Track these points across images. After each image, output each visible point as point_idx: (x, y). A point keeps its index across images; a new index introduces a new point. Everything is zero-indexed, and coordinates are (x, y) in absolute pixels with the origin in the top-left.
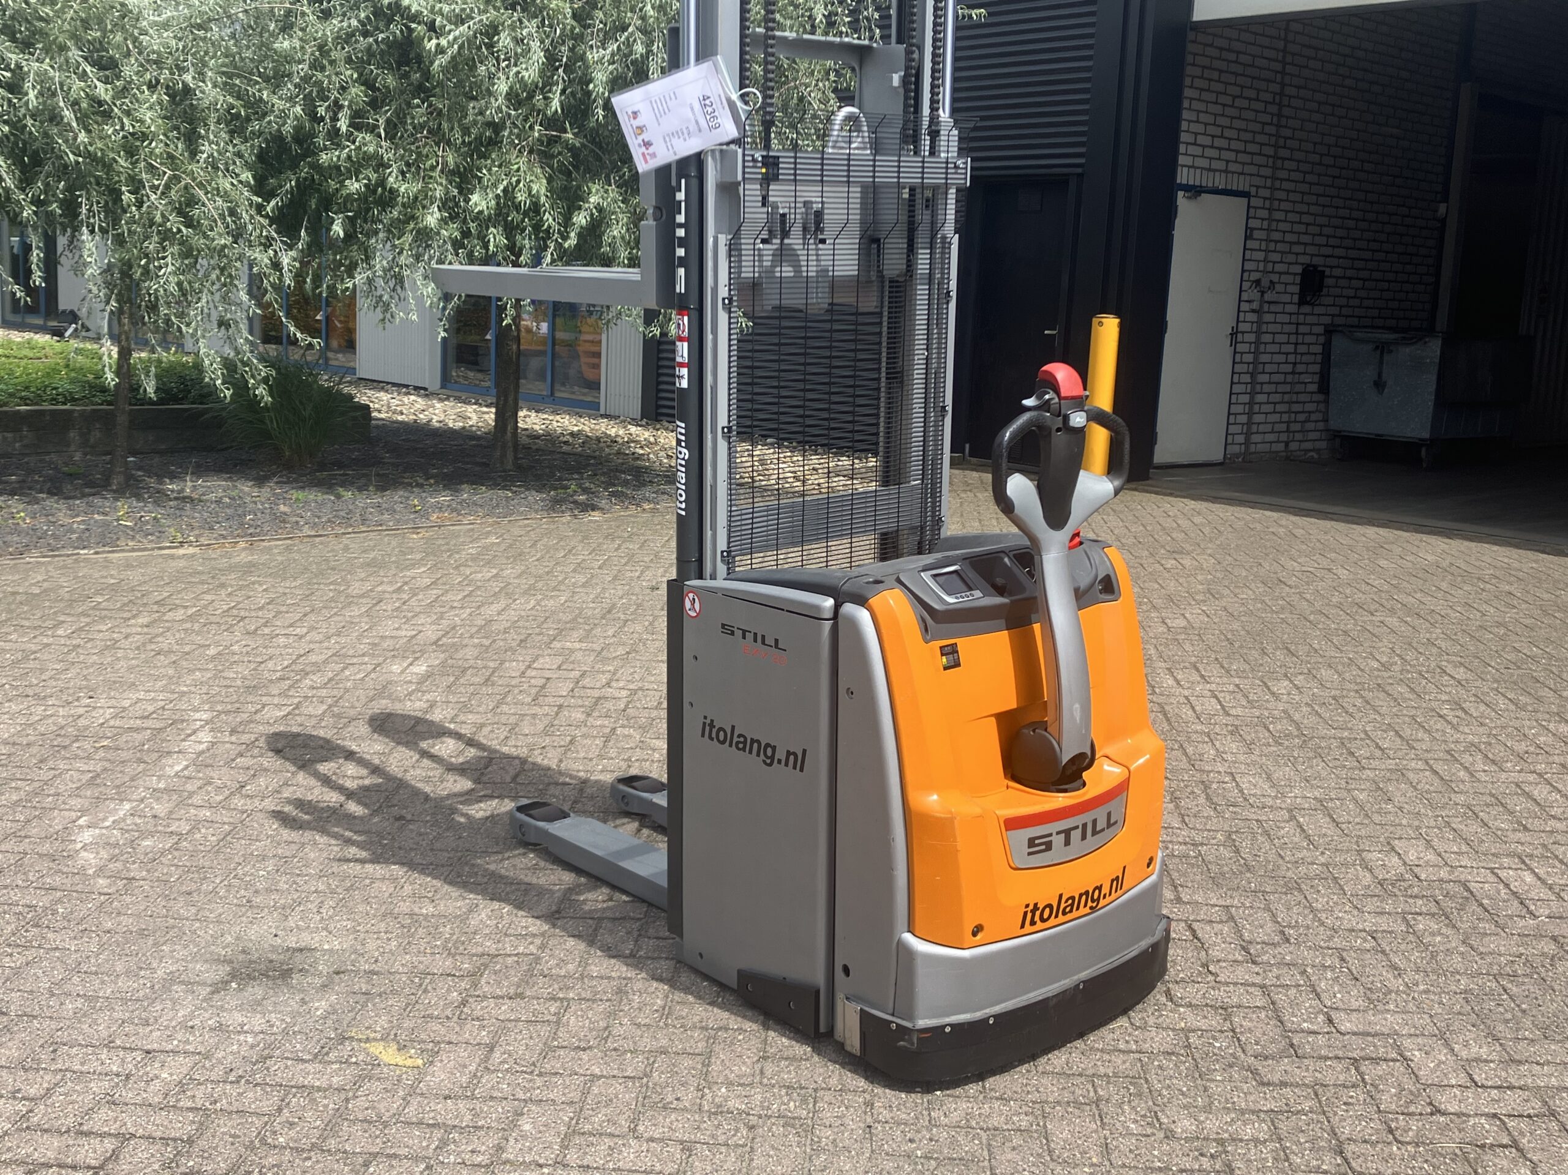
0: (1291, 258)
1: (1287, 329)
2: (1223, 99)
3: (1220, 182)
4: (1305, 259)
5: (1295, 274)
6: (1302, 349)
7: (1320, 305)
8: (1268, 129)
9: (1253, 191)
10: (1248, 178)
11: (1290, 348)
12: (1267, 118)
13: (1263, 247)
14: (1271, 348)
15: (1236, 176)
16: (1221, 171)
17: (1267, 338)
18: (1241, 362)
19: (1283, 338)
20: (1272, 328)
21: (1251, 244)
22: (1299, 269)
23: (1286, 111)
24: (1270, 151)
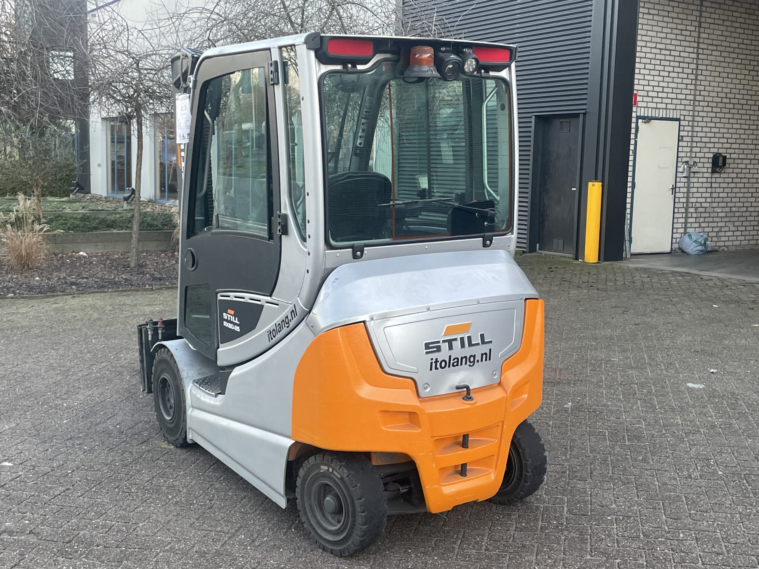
0: (706, 150)
1: (705, 185)
2: (662, 73)
3: (663, 114)
4: (716, 150)
5: (709, 158)
6: (714, 195)
7: (725, 173)
8: (689, 87)
9: (682, 118)
10: (679, 111)
11: (708, 195)
12: (689, 82)
13: (689, 145)
14: (696, 195)
15: (672, 111)
16: (663, 109)
17: (693, 190)
18: (679, 202)
19: (704, 190)
20: (696, 185)
21: (681, 144)
22: (711, 155)
23: (700, 78)
24: (691, 97)
